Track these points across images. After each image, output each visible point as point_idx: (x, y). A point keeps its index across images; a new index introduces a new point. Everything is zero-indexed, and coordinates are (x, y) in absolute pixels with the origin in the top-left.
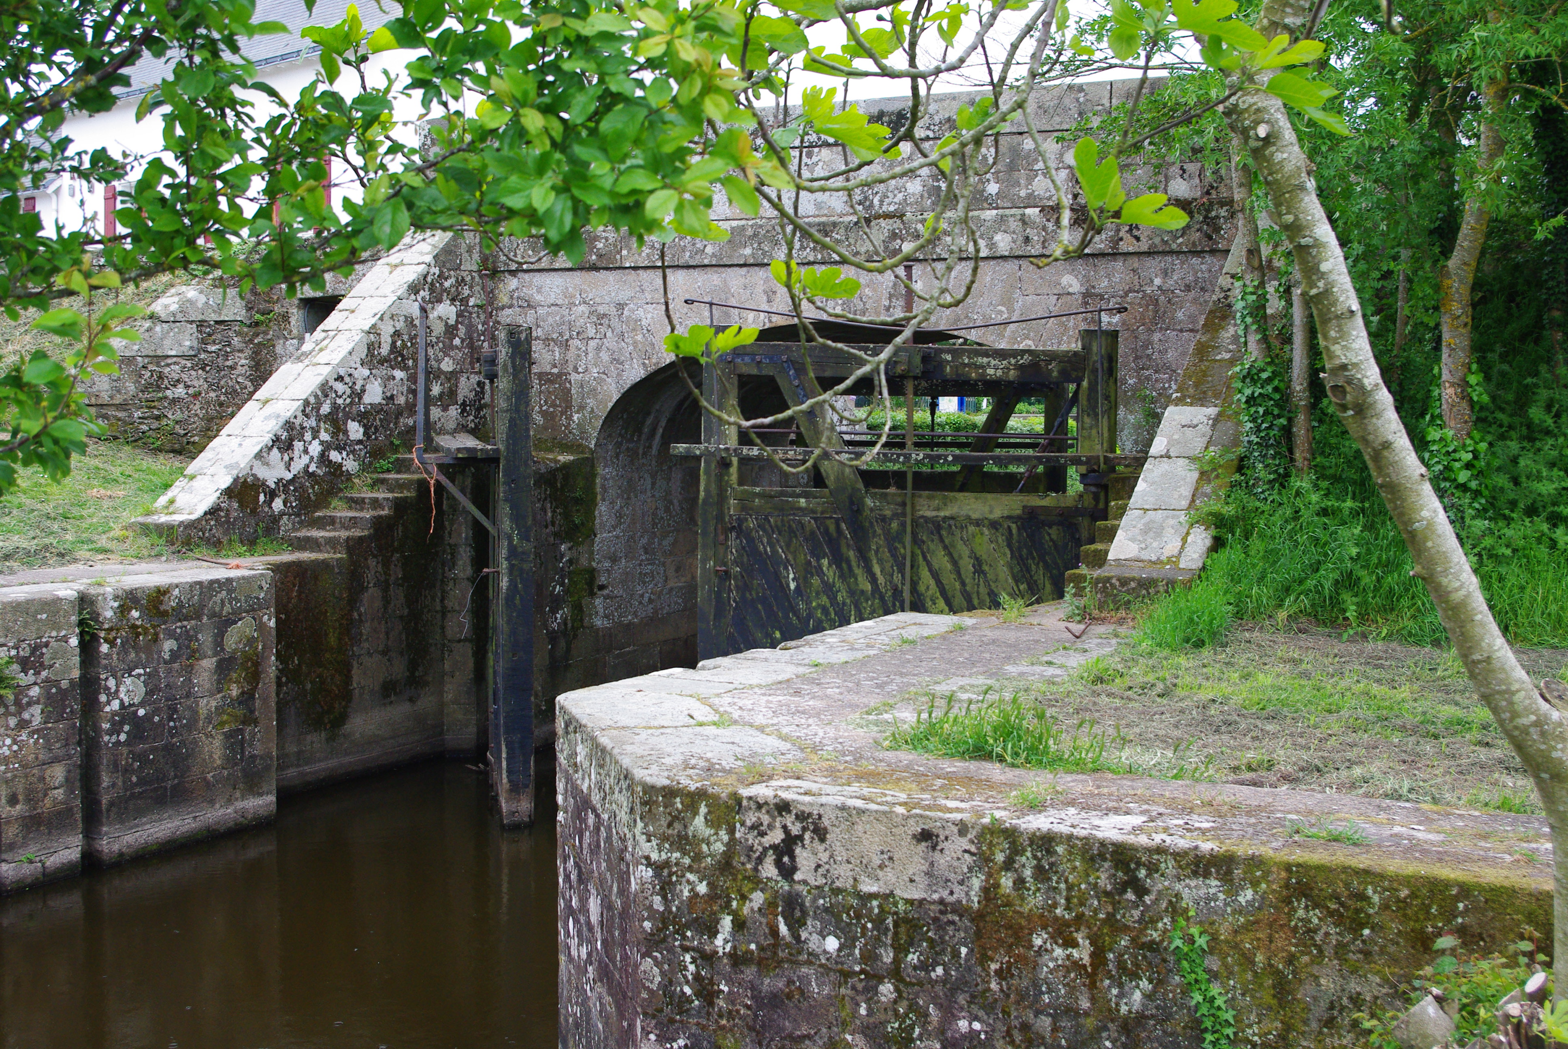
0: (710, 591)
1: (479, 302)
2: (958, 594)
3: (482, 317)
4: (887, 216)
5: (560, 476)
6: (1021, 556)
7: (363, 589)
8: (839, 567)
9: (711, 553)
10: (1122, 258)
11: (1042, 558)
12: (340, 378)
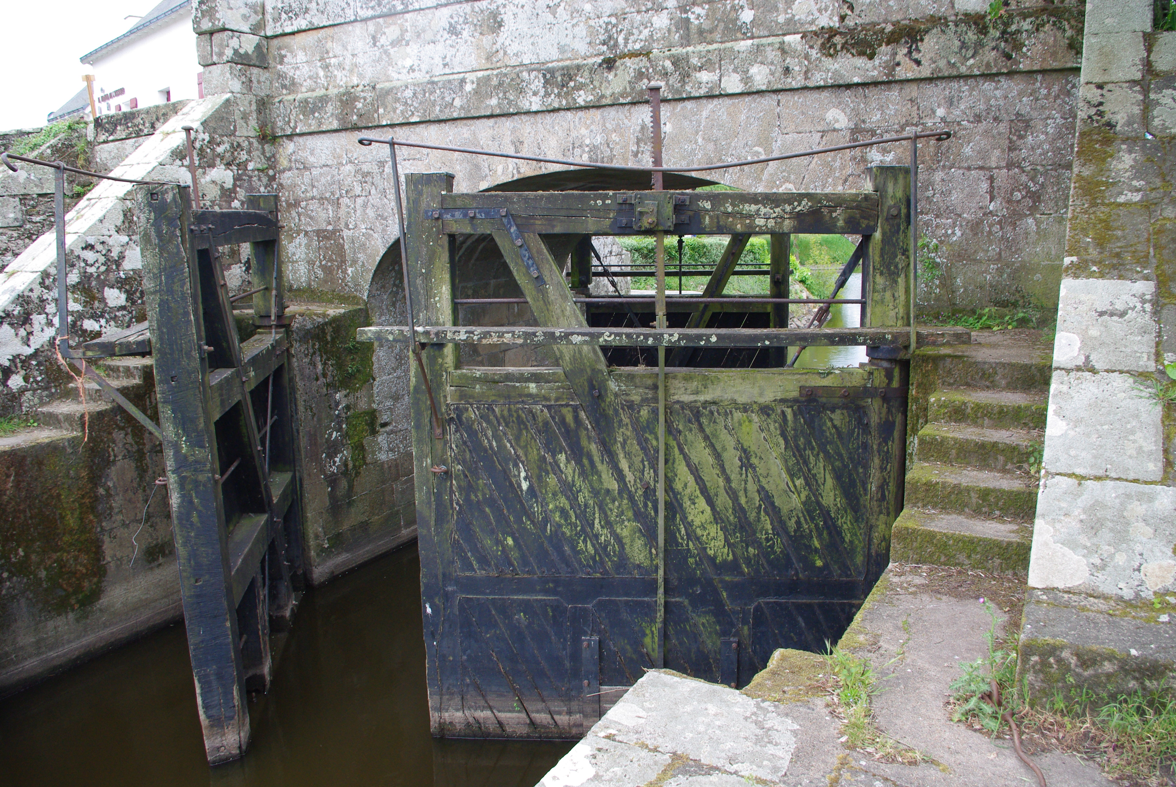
0: (428, 492)
1: (259, 166)
2: (722, 491)
3: (265, 180)
4: (633, 54)
5: (329, 330)
6: (797, 446)
7: (108, 463)
8: (579, 462)
9: (427, 449)
10: (897, 87)
11: (823, 448)
12: (89, 247)
